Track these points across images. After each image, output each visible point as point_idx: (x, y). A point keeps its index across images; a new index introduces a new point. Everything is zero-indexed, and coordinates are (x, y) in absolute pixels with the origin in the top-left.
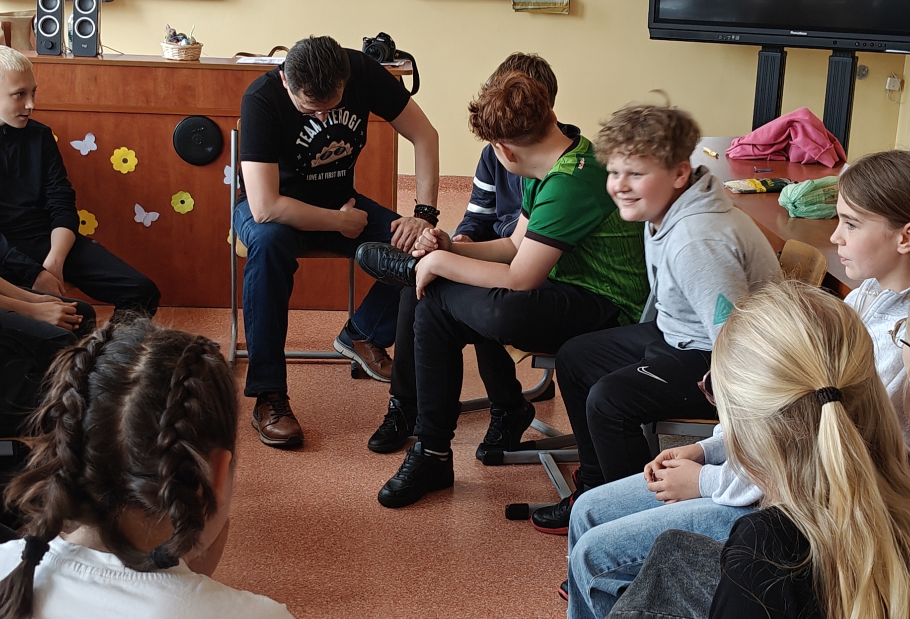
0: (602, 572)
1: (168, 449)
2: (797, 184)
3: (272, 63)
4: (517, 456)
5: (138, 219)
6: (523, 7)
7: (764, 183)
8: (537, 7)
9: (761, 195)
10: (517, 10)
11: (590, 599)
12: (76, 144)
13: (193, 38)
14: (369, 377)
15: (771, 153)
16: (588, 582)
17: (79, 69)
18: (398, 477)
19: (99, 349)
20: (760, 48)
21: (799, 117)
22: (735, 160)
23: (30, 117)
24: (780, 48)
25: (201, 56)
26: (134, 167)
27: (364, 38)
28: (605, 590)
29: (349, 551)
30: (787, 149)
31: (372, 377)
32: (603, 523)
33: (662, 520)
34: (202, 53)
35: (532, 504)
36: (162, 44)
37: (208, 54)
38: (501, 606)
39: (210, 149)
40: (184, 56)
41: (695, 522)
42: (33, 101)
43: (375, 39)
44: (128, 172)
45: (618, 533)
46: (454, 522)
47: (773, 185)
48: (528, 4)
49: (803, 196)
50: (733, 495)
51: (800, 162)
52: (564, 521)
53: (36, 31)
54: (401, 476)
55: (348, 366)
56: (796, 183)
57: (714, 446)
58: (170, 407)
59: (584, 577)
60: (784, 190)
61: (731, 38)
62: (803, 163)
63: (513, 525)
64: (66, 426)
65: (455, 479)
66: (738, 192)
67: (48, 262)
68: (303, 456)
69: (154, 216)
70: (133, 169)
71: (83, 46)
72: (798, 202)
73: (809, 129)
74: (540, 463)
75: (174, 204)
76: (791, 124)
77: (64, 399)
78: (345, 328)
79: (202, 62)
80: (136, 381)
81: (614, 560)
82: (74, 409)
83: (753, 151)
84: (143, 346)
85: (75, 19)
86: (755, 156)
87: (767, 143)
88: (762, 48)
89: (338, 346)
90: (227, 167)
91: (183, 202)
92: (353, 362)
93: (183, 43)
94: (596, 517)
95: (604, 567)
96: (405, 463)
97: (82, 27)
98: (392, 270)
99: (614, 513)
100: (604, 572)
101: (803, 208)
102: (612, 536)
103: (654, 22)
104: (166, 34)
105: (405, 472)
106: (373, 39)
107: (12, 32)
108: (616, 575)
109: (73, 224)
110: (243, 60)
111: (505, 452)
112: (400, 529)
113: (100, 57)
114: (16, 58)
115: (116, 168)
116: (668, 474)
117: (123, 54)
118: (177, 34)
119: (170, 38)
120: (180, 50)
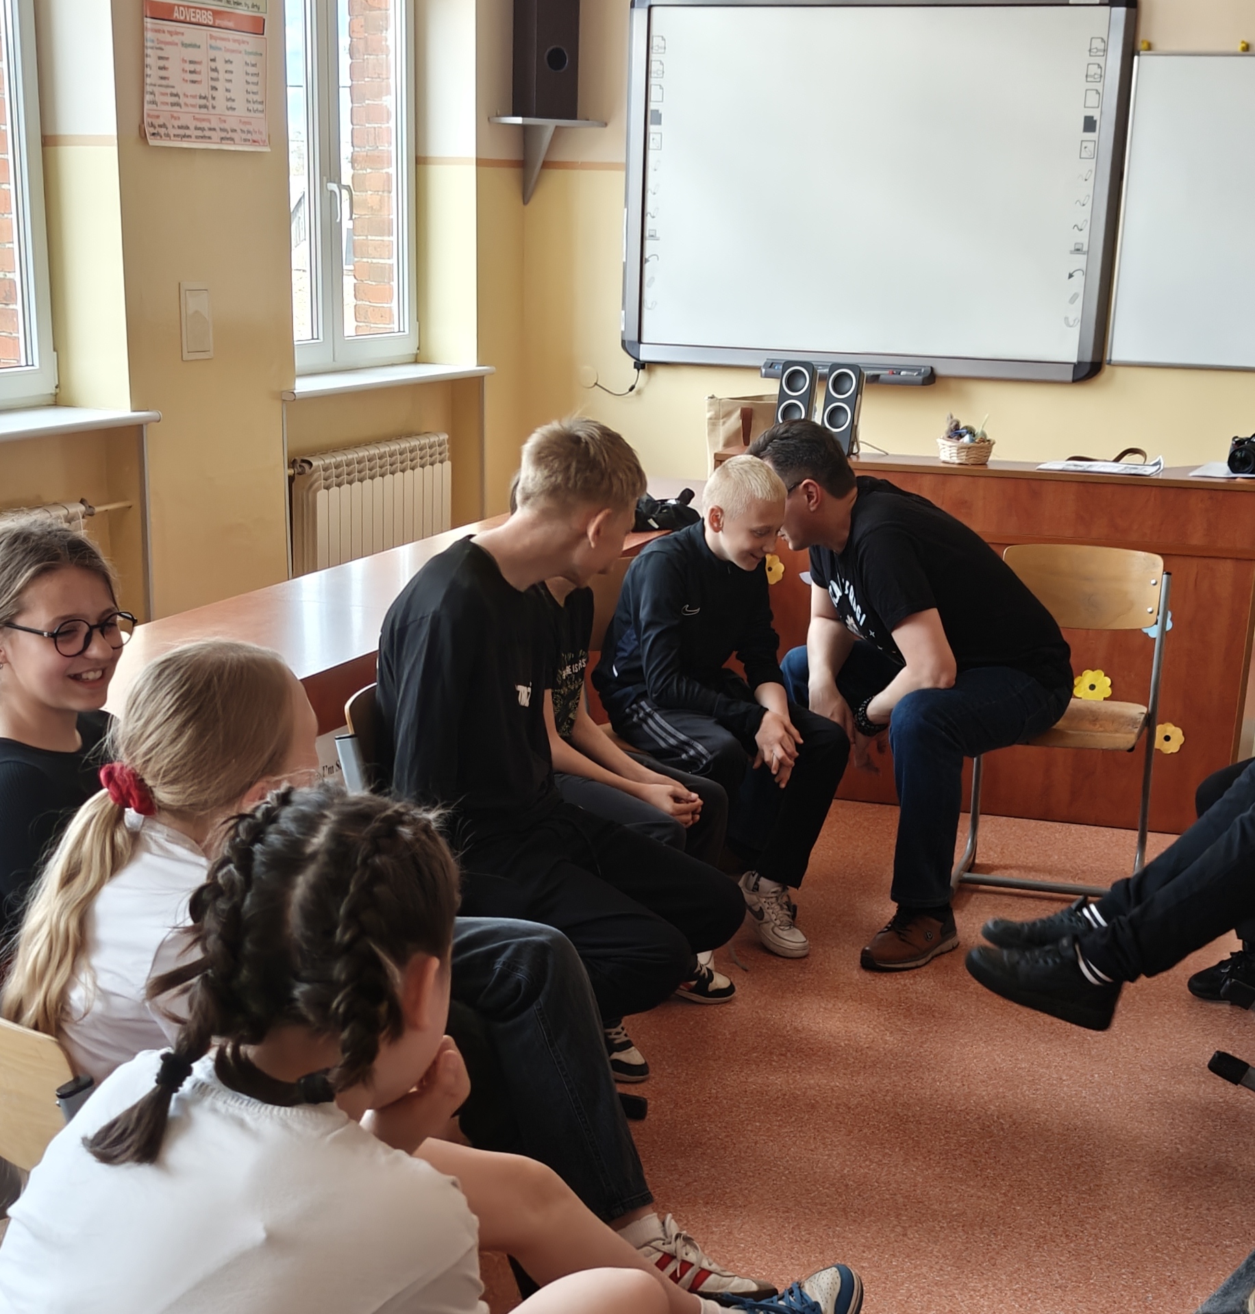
1: (348, 948)
3: (1117, 471)
13: (983, 433)
25: (990, 459)
27: (1234, 438)
34: (992, 454)
36: (939, 440)
37: (1001, 456)
43: (1249, 440)
64: (218, 911)
77: (220, 878)
79: (991, 467)
80: (313, 856)
82: (230, 891)
84: (326, 813)
85: (826, 405)
97: (834, 415)
104: (946, 426)
106: (1246, 439)
107: (753, 422)
117: (887, 454)
118: (961, 426)
119: (950, 434)
120: (960, 448)
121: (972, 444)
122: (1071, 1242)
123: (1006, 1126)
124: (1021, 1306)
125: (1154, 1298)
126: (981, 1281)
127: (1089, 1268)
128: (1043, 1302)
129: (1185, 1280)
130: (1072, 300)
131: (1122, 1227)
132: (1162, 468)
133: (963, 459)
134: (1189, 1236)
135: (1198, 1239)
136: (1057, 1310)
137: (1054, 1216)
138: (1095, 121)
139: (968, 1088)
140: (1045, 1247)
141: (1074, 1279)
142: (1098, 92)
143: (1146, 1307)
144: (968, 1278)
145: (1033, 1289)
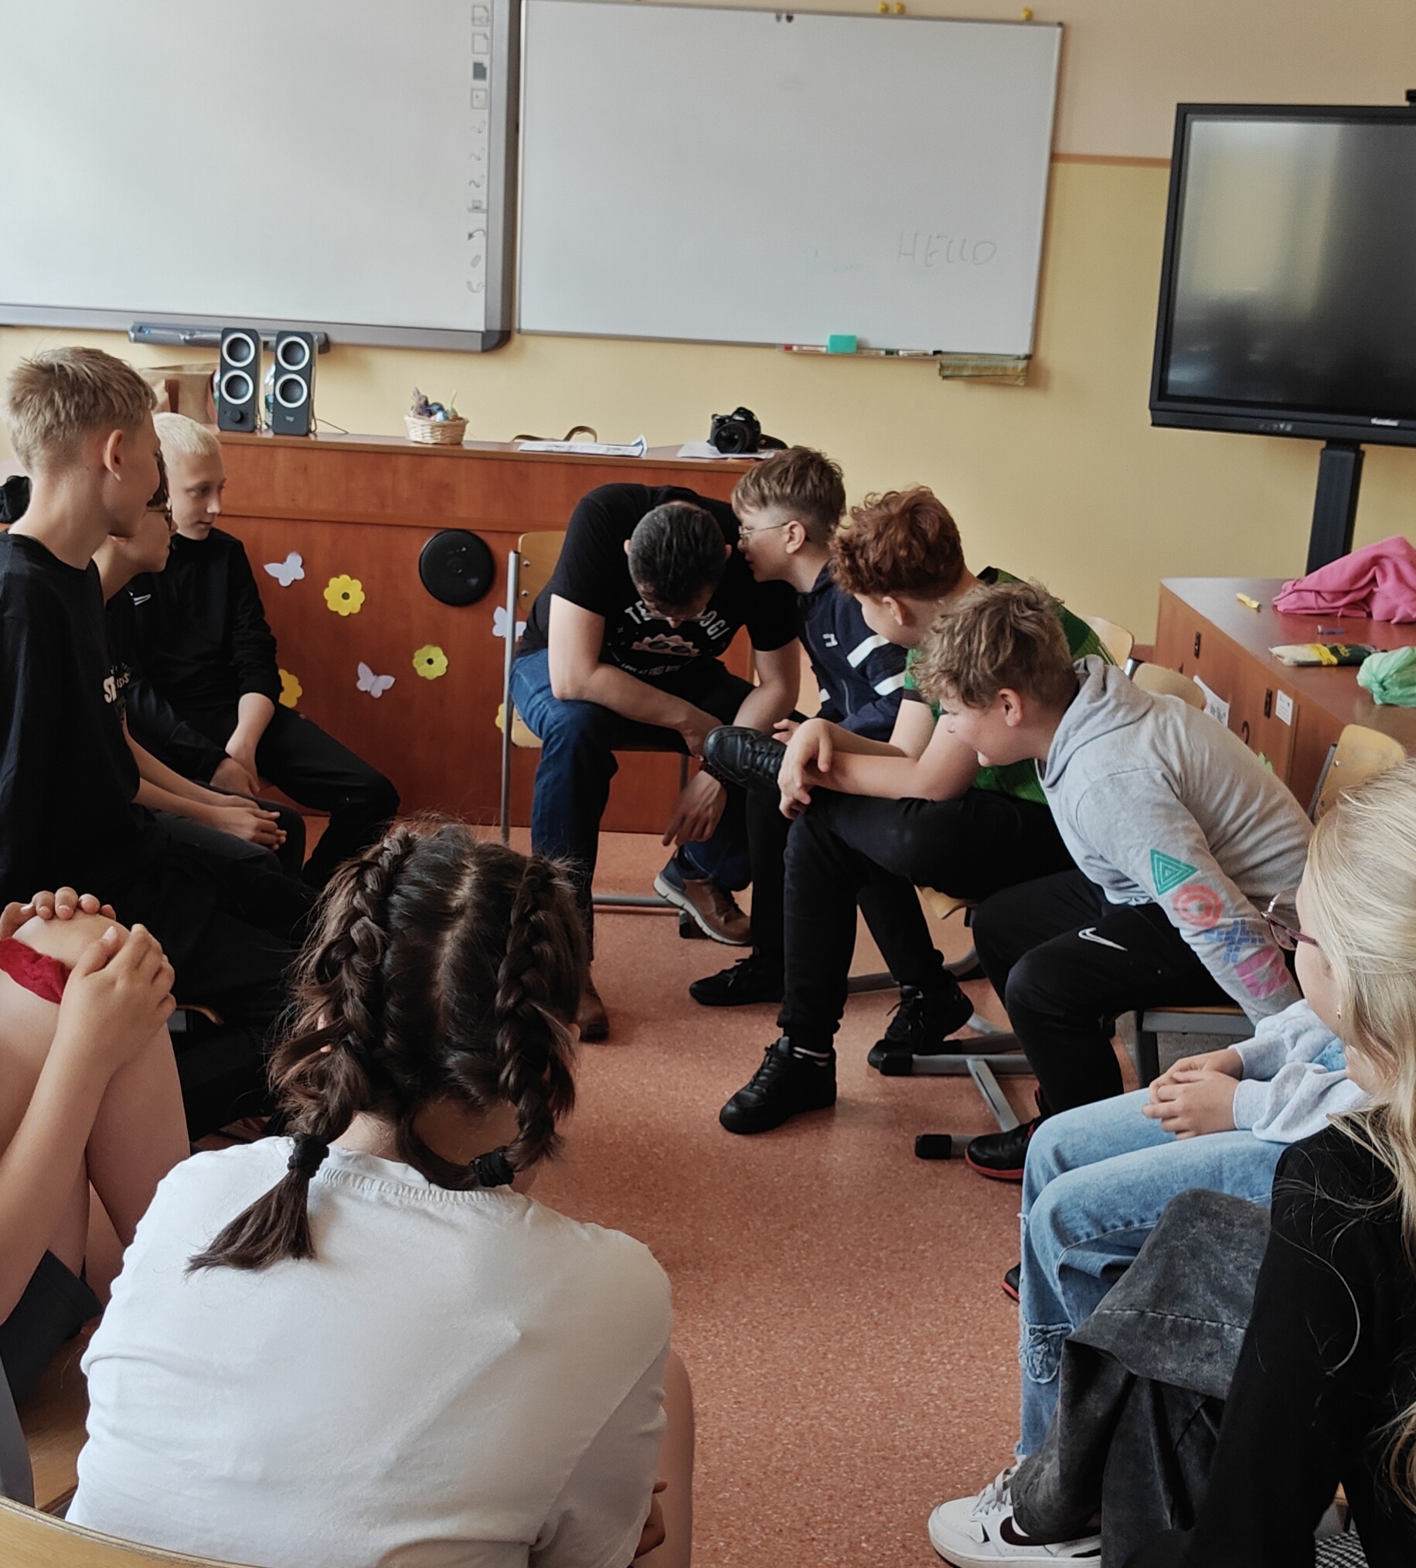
0: (1079, 1240)
1: (510, 1014)
2: (1385, 654)
3: (572, 450)
4: (932, 1062)
5: (362, 686)
6: (956, 373)
7: (1334, 651)
8: (977, 374)
9: (1328, 669)
10: (945, 377)
11: (1058, 1282)
12: (272, 569)
13: (453, 410)
14: (705, 936)
15: (1345, 606)
16: (1056, 1256)
17: (280, 454)
18: (752, 1087)
19: (398, 863)
20: (1323, 443)
21: (1392, 550)
22: (1287, 614)
23: (214, 525)
24: (1354, 446)
25: (465, 438)
26: (359, 607)
27: (714, 416)
28: (1082, 1269)
29: (677, 1196)
30: (1366, 602)
31: (710, 937)
32: (1077, 1166)
33: (1174, 1165)
34: (466, 433)
35: (956, 1135)
36: (407, 418)
37: (475, 436)
38: (909, 1287)
39: (474, 581)
40: (439, 437)
41: (1226, 1168)
42: (220, 501)
43: (730, 418)
44: (350, 614)
45: (1105, 1182)
46: (836, 1159)
47: (1348, 655)
48: (963, 367)
49: (1396, 672)
50: (1286, 1126)
51: (1389, 621)
52: (1018, 1160)
53: (216, 394)
54: (756, 1087)
55: (673, 918)
56: (1384, 651)
57: (1257, 1052)
58: (510, 953)
59: (1049, 1247)
60: (1367, 661)
61: (1279, 428)
62: (1393, 622)
63: (926, 1167)
64: (358, 971)
65: (838, 1094)
66: (1292, 664)
67: (232, 745)
68: (607, 1051)
69: (387, 681)
70: (356, 609)
71: (288, 418)
72: (1389, 681)
73: (1406, 569)
74: (968, 1075)
75: (417, 663)
76: (1376, 561)
77: (354, 932)
78: (672, 859)
79: (466, 447)
80: (460, 911)
81: (1097, 1222)
82: (369, 948)
83: (1316, 601)
84: (465, 862)
85: (277, 377)
86: (1320, 608)
87: (1340, 589)
88: (1327, 444)
89: (661, 887)
90: (499, 610)
91: (430, 661)
92: (682, 912)
93: (439, 417)
94: (1067, 1155)
95: (1081, 1233)
96: (762, 1068)
97: (287, 389)
98: (758, 769)
99: (1095, 1151)
100: (1082, 1241)
101: (1396, 691)
102: (1095, 1186)
103: (1159, 400)
104: (414, 402)
105: (764, 1081)
106: (728, 417)
107: (180, 396)
108: (1100, 1246)
109: (272, 690)
110: (527, 446)
111: (915, 1057)
112: (753, 1166)
113: (312, 436)
114: (198, 434)
115: (332, 606)
116: (1185, 1091)
117: (347, 433)
118: (431, 402)
119: (420, 411)
120: (434, 427)
121: (446, 422)
122: (777, 1267)
123: (662, 1156)
124: (757, 1340)
125: (880, 1313)
126: (707, 1320)
127: (805, 1292)
128: (776, 1333)
129: (900, 1291)
130: (474, 264)
131: (818, 1245)
132: (646, 448)
133: (439, 438)
134: (884, 1245)
135: (893, 1247)
136: (794, 1338)
137: (749, 1242)
138: (485, 70)
139: (607, 1119)
140: (754, 1275)
141: (796, 1304)
142: (485, 36)
143: (876, 1323)
144: (693, 1319)
145: (761, 1321)
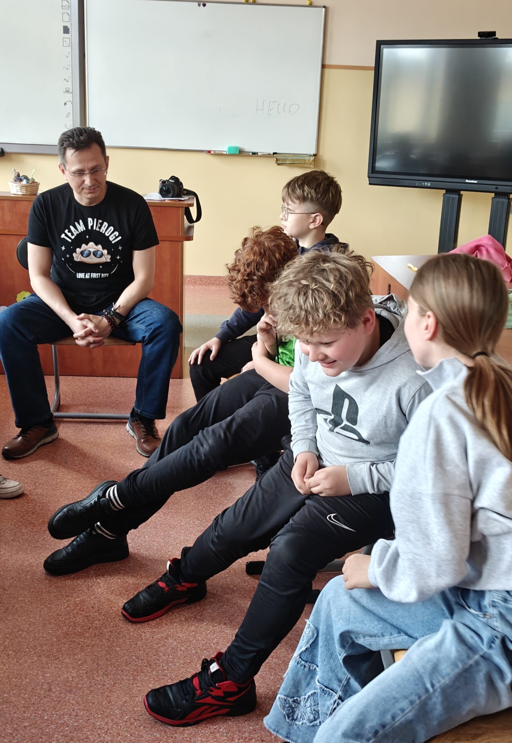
6: (283, 162)
8: (293, 162)
10: (279, 164)
13: (33, 179)
20: (444, 191)
21: (484, 242)
24: (457, 192)
27: (160, 180)
36: (8, 183)
40: (25, 191)
48: (287, 160)
61: (425, 184)
69: (4, 309)
73: (491, 251)
76: (477, 247)
88: (446, 192)
93: (24, 182)
103: (372, 173)
104: (12, 176)
106: (167, 180)
118: (21, 175)
119: (15, 179)
120: (22, 187)
121: (28, 184)
130: (67, 116)
138: (69, 29)
142: (68, 14)
